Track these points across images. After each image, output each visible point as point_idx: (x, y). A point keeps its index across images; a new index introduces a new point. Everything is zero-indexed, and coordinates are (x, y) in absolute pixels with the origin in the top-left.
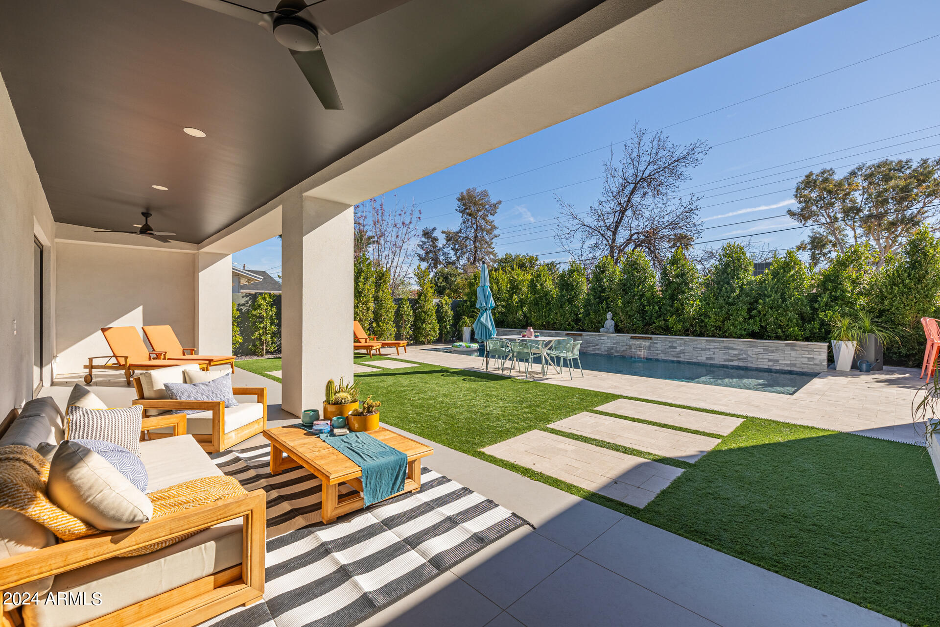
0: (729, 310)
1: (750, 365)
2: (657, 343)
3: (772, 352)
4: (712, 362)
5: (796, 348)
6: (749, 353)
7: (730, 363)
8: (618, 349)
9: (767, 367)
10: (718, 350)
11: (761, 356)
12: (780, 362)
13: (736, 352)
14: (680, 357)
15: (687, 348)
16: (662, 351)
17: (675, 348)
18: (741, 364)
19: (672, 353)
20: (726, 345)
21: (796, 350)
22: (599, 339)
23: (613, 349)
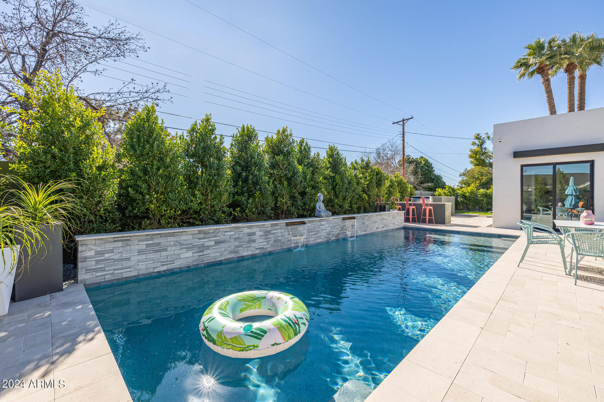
22: (320, 225)
23: (330, 234)
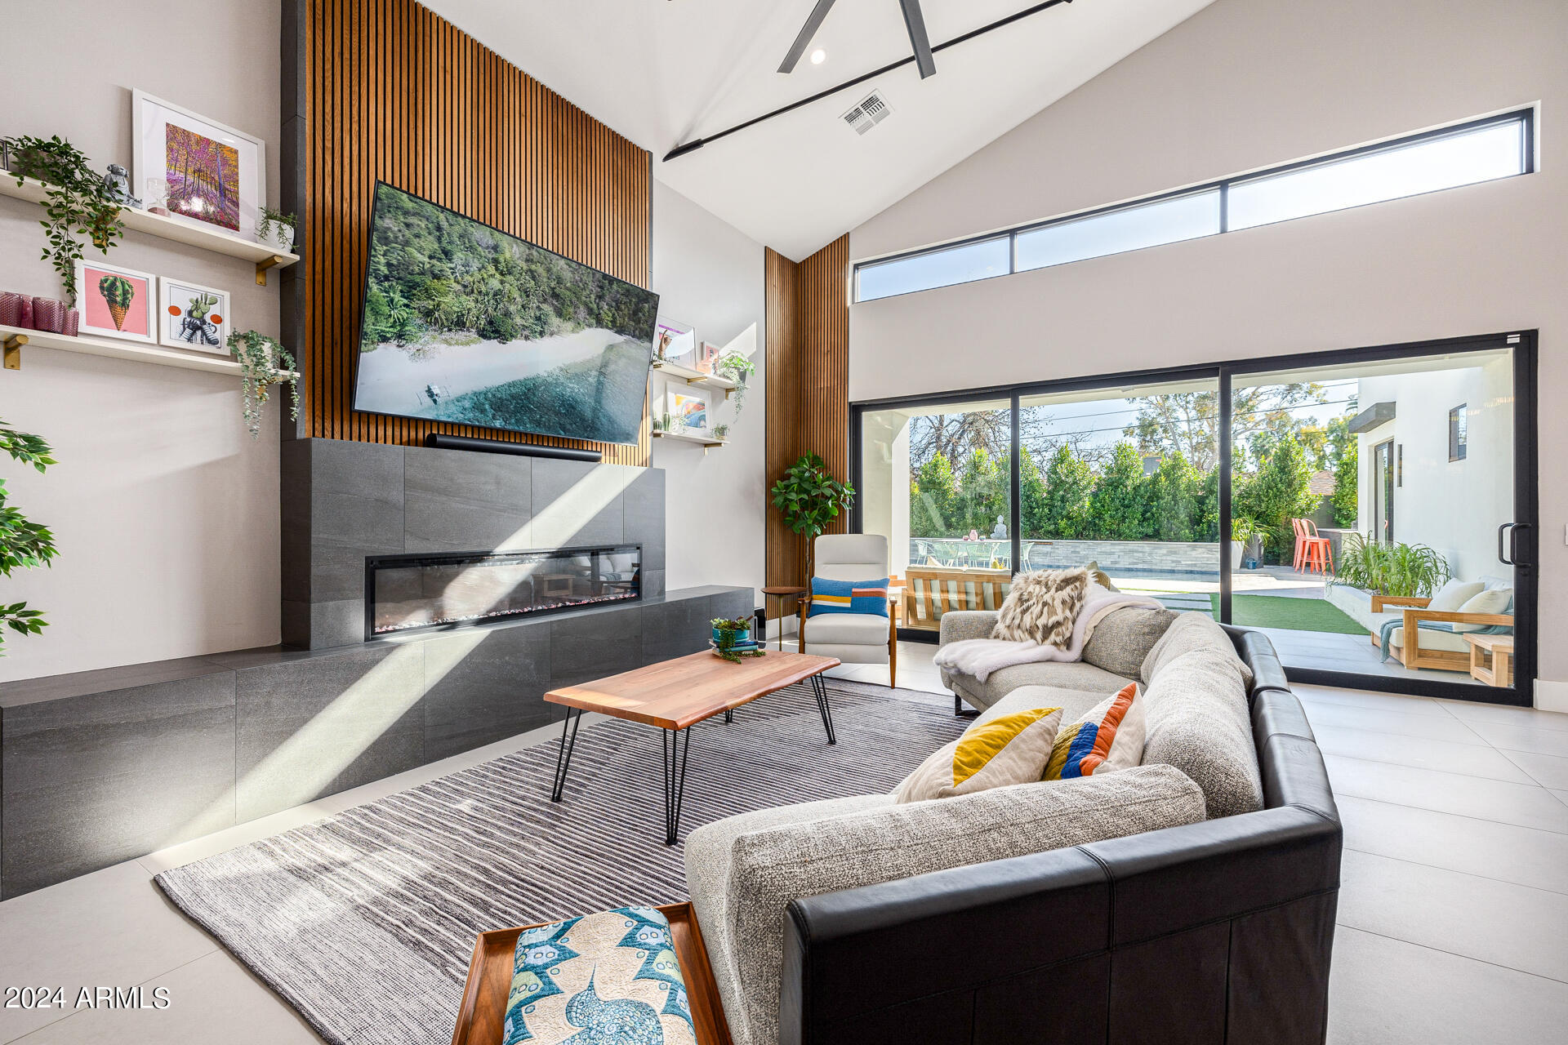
0: (1125, 513)
1: (1154, 567)
2: (1058, 549)
4: (1117, 566)
6: (1152, 555)
7: (1136, 566)
9: (1170, 568)
10: (1122, 554)
11: (1164, 558)
12: (1183, 563)
13: (1141, 555)
14: (1083, 563)
15: (1090, 553)
16: (1064, 557)
17: (1079, 552)
19: (1075, 559)
20: (1129, 548)
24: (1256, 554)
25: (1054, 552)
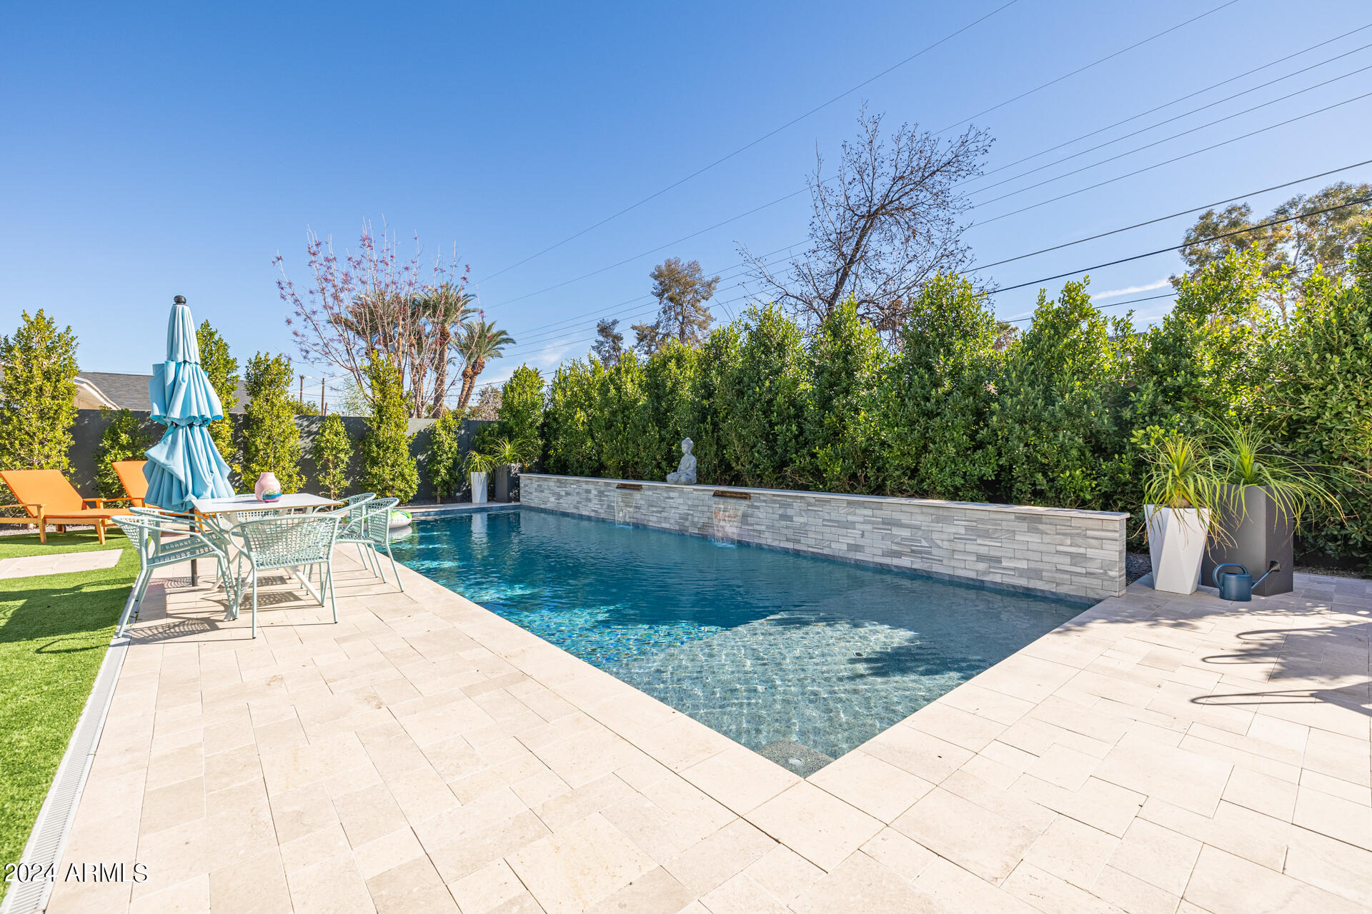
0: (926, 429)
1: (937, 568)
2: (758, 508)
3: (986, 535)
4: (859, 556)
5: (1040, 526)
6: (935, 536)
7: (896, 562)
8: (696, 519)
9: (972, 575)
10: (869, 527)
11: (959, 546)
12: (1005, 564)
13: (906, 533)
14: (799, 542)
15: (812, 520)
16: (768, 527)
17: (790, 518)
18: (918, 565)
19: (785, 531)
20: (886, 513)
21: (1042, 533)
22: (666, 498)
23: (687, 520)
24: (1257, 545)
25: (752, 516)
